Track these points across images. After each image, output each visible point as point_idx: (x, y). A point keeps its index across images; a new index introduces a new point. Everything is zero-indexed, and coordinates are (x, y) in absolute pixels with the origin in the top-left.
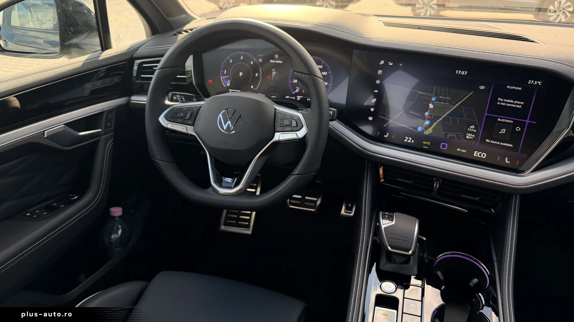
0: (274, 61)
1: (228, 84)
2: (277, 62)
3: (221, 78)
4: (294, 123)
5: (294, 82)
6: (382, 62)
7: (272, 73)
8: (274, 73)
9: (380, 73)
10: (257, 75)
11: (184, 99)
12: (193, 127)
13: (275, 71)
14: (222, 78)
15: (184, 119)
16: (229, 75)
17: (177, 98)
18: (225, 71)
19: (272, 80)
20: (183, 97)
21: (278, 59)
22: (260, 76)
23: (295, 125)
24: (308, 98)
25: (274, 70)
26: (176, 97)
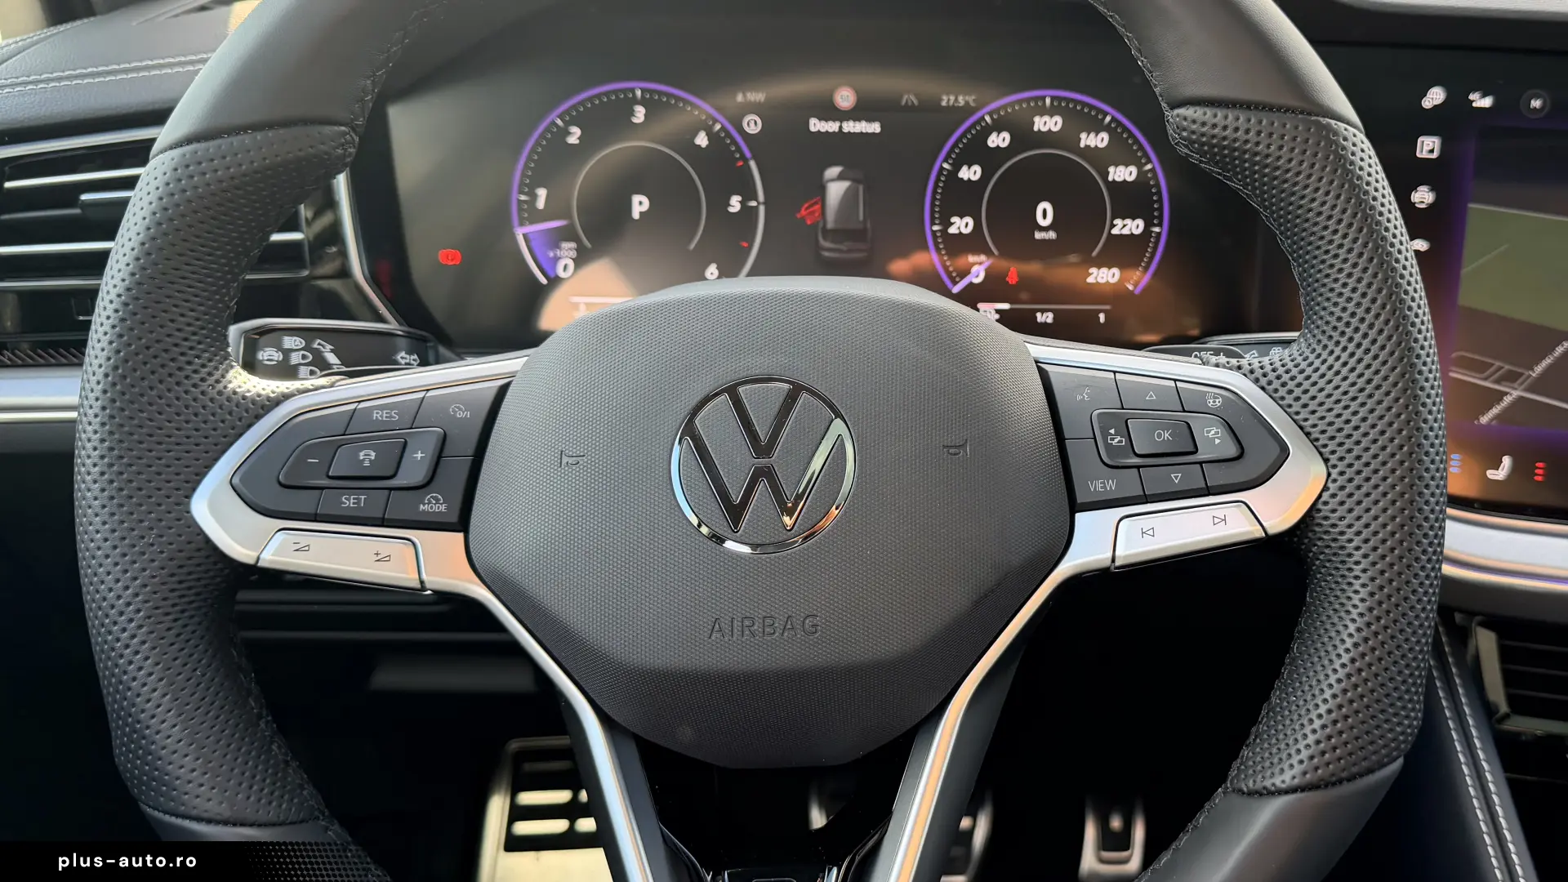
0: (832, 127)
1: (565, 267)
2: (850, 127)
3: (519, 233)
4: (1213, 438)
5: (952, 230)
6: (1435, 97)
7: (822, 190)
8: (836, 190)
9: (1432, 151)
10: (735, 205)
11: (332, 358)
12: (461, 536)
13: (841, 177)
14: (525, 236)
15: (391, 489)
16: (568, 216)
17: (287, 353)
18: (542, 193)
19: (830, 225)
20: (329, 347)
21: (855, 114)
22: (756, 208)
23: (1232, 450)
24: (1043, 311)
25: (833, 171)
26: (280, 348)
